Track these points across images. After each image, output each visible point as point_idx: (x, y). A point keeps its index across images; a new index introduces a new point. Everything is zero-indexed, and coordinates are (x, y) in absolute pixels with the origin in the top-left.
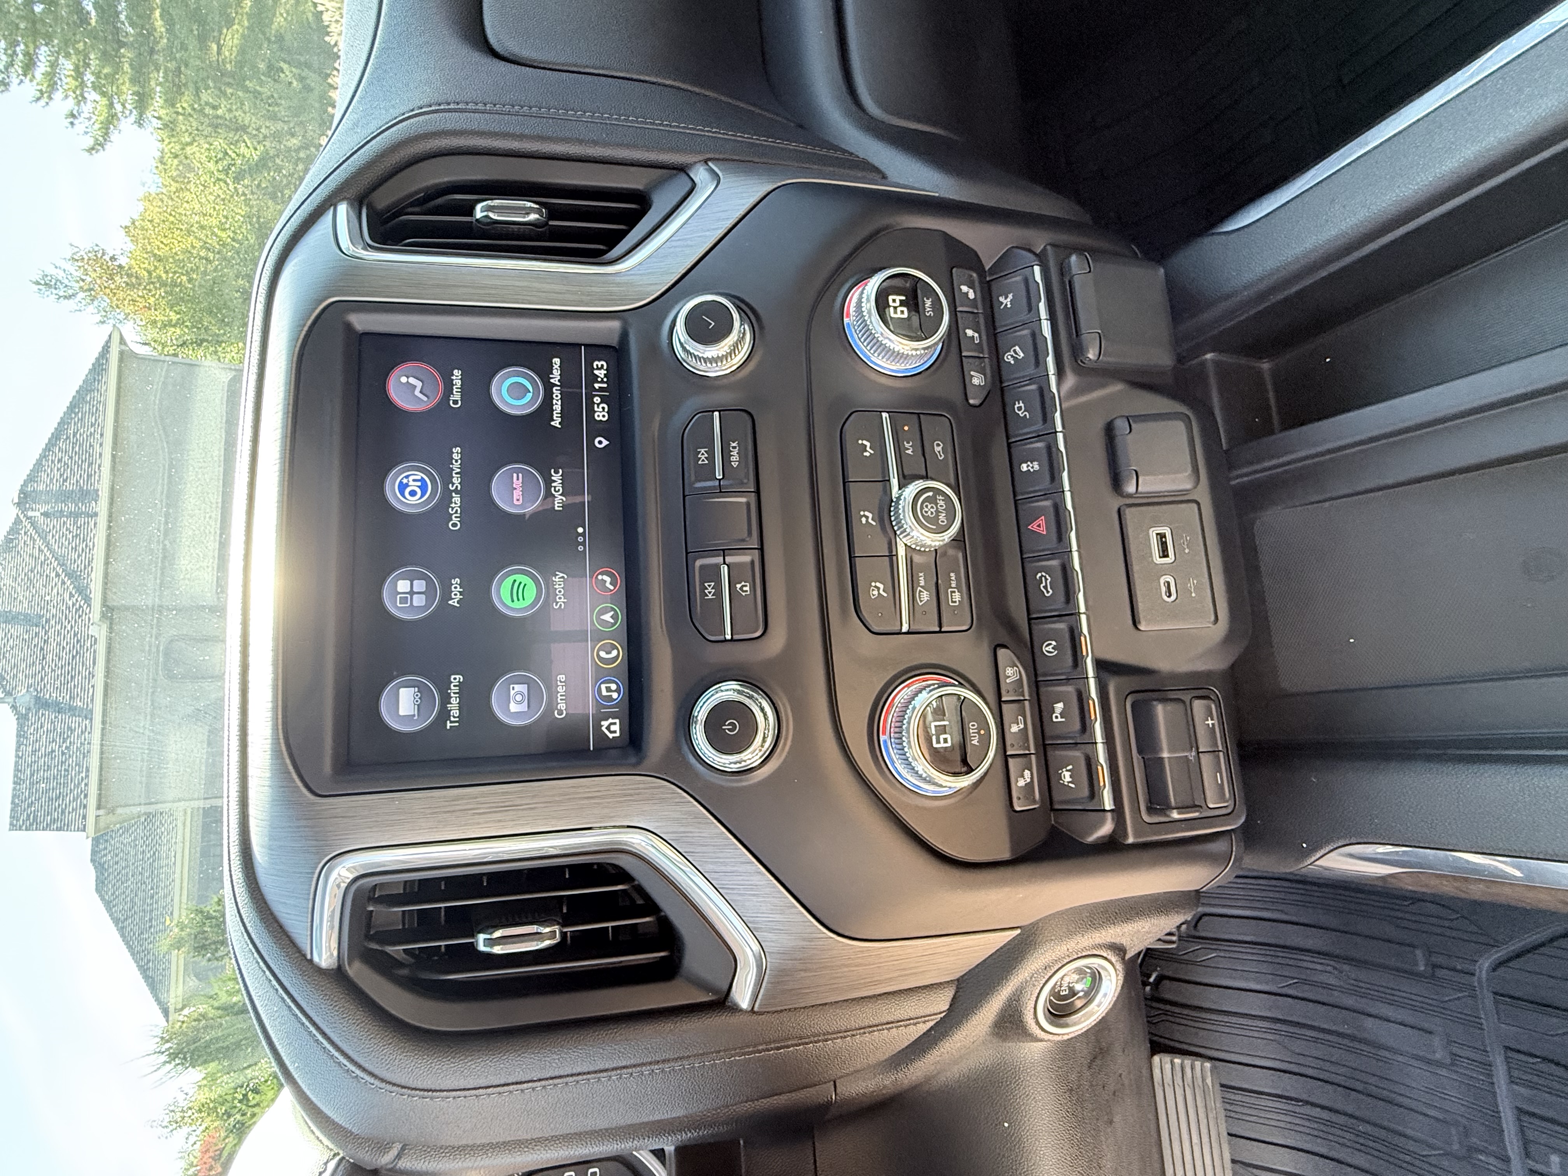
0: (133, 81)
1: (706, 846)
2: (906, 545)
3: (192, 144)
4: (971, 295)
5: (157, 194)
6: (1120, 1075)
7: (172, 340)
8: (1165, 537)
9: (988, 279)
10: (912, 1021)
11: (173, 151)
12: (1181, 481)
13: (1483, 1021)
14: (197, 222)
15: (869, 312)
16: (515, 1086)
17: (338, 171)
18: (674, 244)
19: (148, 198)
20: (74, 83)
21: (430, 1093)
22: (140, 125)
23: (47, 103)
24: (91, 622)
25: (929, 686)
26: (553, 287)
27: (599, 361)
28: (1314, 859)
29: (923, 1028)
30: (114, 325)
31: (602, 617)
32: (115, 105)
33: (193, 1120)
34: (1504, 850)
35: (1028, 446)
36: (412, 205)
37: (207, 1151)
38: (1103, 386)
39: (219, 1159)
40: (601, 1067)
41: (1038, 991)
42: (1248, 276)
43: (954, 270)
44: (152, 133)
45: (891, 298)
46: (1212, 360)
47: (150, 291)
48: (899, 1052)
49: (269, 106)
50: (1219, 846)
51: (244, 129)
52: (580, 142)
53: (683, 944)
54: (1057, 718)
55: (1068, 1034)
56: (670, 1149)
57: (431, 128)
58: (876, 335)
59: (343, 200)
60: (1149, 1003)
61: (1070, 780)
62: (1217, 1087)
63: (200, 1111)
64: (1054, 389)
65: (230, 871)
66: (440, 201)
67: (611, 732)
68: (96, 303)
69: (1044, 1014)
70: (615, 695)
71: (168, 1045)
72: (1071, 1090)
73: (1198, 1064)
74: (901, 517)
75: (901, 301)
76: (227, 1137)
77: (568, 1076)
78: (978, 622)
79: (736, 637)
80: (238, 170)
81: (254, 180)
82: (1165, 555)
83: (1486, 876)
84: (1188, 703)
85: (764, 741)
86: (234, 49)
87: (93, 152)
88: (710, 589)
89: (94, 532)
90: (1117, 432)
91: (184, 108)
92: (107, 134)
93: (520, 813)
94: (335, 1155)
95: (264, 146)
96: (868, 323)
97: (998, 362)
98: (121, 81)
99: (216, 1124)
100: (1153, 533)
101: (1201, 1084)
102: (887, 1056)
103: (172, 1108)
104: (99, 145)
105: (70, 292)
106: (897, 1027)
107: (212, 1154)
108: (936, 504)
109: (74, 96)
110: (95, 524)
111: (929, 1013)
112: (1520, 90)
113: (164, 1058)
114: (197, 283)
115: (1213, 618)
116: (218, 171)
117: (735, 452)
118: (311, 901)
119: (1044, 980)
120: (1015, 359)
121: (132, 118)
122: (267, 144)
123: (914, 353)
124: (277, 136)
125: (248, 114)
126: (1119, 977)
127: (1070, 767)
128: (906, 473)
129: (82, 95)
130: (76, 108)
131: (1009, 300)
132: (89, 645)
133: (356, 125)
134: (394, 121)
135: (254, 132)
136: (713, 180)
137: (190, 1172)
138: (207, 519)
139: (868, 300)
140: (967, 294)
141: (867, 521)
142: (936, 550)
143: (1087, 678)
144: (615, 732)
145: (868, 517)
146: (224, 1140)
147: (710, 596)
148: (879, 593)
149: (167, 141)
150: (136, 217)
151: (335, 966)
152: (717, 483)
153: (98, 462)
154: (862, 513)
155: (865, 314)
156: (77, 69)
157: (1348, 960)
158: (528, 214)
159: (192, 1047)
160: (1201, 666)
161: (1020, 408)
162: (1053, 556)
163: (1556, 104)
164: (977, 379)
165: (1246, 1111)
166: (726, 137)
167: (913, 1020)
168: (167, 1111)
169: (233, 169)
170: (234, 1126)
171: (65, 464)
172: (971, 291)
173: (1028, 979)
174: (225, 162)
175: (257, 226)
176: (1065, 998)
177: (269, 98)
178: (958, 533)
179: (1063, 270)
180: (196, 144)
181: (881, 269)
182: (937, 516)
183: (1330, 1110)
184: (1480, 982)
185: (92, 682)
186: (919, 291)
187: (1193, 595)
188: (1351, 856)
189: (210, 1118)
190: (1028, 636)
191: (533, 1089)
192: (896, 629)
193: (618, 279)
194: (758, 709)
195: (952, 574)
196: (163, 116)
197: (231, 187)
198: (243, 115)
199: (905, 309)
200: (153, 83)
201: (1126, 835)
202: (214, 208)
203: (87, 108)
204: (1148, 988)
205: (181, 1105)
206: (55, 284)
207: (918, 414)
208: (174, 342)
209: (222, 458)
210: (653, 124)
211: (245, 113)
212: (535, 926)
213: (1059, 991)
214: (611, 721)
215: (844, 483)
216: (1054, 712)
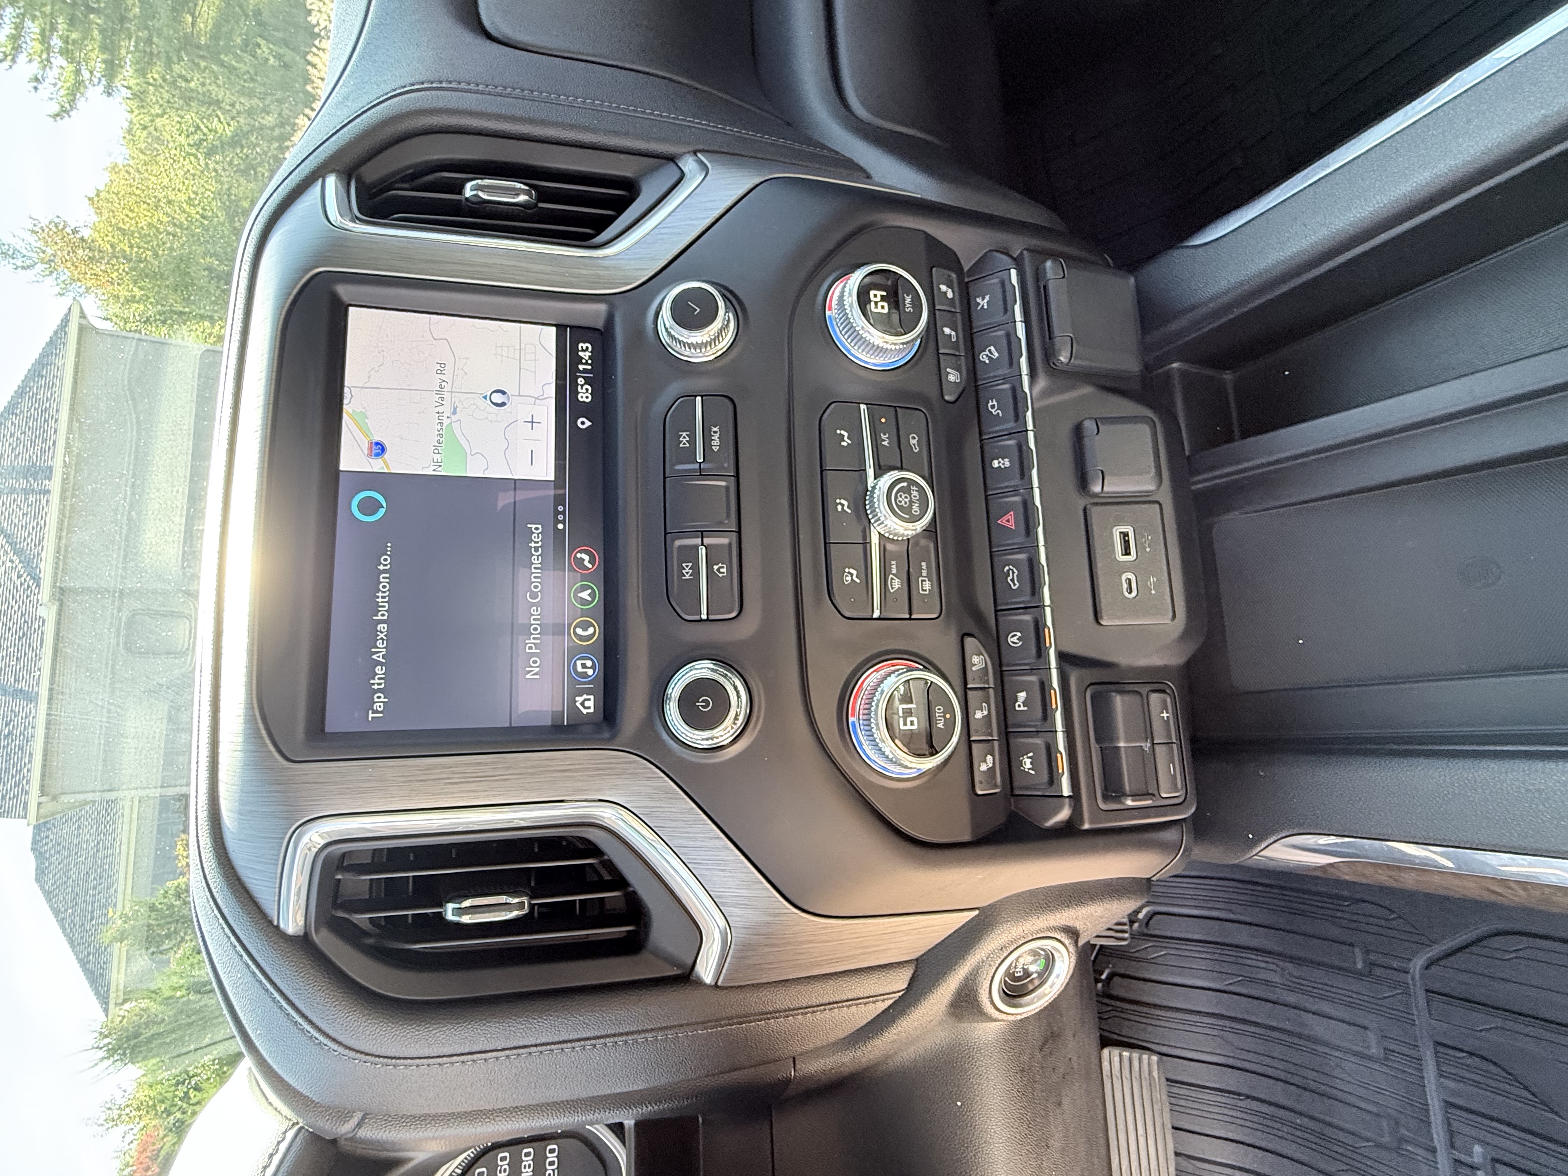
0: (104, 48)
1: (676, 821)
2: (879, 533)
3: (162, 117)
4: (950, 295)
5: (124, 166)
6: (1070, 1059)
7: (134, 315)
8: (1128, 535)
9: (966, 280)
10: (871, 999)
11: (142, 122)
12: (1145, 484)
13: (1415, 1017)
14: (164, 197)
15: (851, 306)
16: (479, 1056)
17: (327, 143)
18: (663, 231)
19: (114, 169)
20: (38, 47)
21: (394, 1061)
22: (109, 94)
23: (11, 67)
24: (40, 602)
25: (898, 670)
26: (541, 267)
27: (584, 342)
28: (1259, 849)
29: (882, 1006)
30: (74, 299)
31: (580, 595)
32: (83, 72)
33: (130, 1118)
34: (1435, 840)
35: (1002, 443)
36: (403, 180)
37: (145, 1150)
38: (1073, 388)
39: (156, 1159)
40: (566, 1038)
41: (993, 971)
42: (1212, 289)
43: (934, 270)
44: (120, 103)
45: (872, 293)
46: (1178, 369)
47: (113, 265)
48: (858, 1030)
49: (245, 81)
50: (1170, 835)
51: (218, 103)
52: (572, 127)
53: (650, 918)
54: (1020, 706)
55: (1021, 1014)
56: (629, 1123)
57: (427, 105)
58: (857, 329)
59: (331, 172)
60: (1100, 999)
61: (1030, 766)
62: (1163, 1080)
63: (139, 1109)
64: (1026, 389)
65: (197, 836)
66: (430, 178)
67: (586, 708)
68: (54, 275)
69: (999, 993)
70: (590, 672)
71: (107, 1041)
72: (1023, 1071)
73: (1145, 1057)
74: (876, 505)
75: (882, 296)
76: (165, 1136)
77: (532, 1046)
78: (946, 612)
79: (711, 617)
80: (210, 146)
81: (226, 156)
82: (1127, 552)
83: (1417, 864)
84: (1145, 696)
85: (736, 718)
86: (210, 20)
87: (58, 118)
88: (687, 570)
89: (46, 509)
90: (1086, 433)
91: (155, 80)
92: (73, 101)
93: (495, 784)
94: (293, 1125)
95: (238, 122)
96: (849, 316)
97: (974, 359)
98: (90, 47)
99: (154, 1123)
100: (1117, 531)
101: (1147, 1076)
102: (846, 1034)
103: (108, 1106)
104: (65, 112)
105: (28, 262)
106: (857, 1005)
107: (149, 1154)
108: (910, 494)
109: (39, 60)
110: (48, 501)
111: (888, 991)
112: (1469, 121)
113: (102, 1053)
114: (163, 260)
115: (1171, 615)
116: (189, 145)
117: (716, 437)
118: (280, 867)
119: (1000, 960)
120: (990, 358)
121: (101, 88)
122: (241, 120)
123: (893, 347)
124: (250, 113)
125: (222, 89)
126: (1072, 960)
127: (1031, 754)
128: (882, 464)
129: (48, 61)
130: (41, 72)
131: (986, 301)
132: (37, 627)
133: (346, 98)
134: (386, 97)
135: (228, 107)
136: (702, 170)
137: (126, 1172)
138: (174, 493)
139: (850, 295)
140: (945, 293)
141: (843, 509)
142: (908, 539)
143: (1050, 668)
144: (589, 708)
145: (843, 505)
146: (163, 1139)
147: (687, 577)
148: (852, 580)
149: (136, 112)
150: (101, 188)
151: (301, 933)
152: (697, 466)
153: (53, 437)
154: (838, 501)
155: (846, 307)
156: (43, 33)
157: (1292, 959)
158: (518, 195)
159: (132, 1043)
160: (1157, 660)
161: (993, 407)
162: (1021, 550)
163: (1501, 135)
164: (953, 376)
165: (1191, 1104)
166: (715, 129)
167: (873, 998)
168: (104, 1109)
169: (205, 143)
170: (174, 1124)
171: (17, 439)
172: (950, 290)
173: (985, 959)
174: (196, 137)
175: (227, 203)
176: (1019, 979)
177: (245, 74)
178: (930, 524)
179: (1039, 275)
180: (166, 116)
181: (863, 265)
182: (911, 506)
183: (1270, 1103)
184: (1413, 979)
185: (39, 664)
186: (900, 288)
187: (1153, 592)
188: (1294, 847)
189: (149, 1116)
190: (994, 628)
191: (497, 1058)
192: (868, 615)
193: (606, 263)
194: (732, 688)
195: (923, 564)
196: (134, 87)
197: (202, 162)
198: (216, 89)
199: (886, 304)
200: (123, 52)
201: (1082, 822)
202: (184, 183)
203: (52, 74)
204: (1100, 985)
205: (118, 1102)
206: (14, 254)
207: (895, 407)
208: (138, 318)
209: (192, 432)
210: (644, 113)
211: (219, 86)
212: (505, 897)
213: (1014, 972)
214: (585, 696)
215: (822, 471)
216: (1017, 701)
